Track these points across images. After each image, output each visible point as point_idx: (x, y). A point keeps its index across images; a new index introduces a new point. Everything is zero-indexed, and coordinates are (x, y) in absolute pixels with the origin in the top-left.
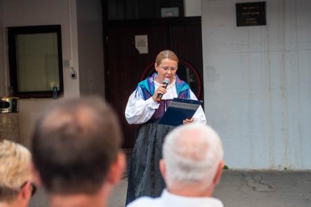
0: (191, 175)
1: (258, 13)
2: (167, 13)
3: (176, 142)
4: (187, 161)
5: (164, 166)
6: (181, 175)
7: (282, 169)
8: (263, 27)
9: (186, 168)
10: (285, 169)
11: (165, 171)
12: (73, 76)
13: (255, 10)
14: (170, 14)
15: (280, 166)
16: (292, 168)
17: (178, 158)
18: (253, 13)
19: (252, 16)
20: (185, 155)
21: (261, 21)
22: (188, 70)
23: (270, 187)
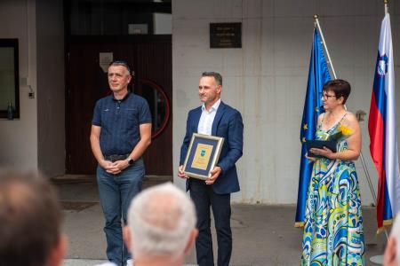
0: (161, 246)
1: (233, 35)
2: (136, 29)
3: (145, 207)
4: (158, 230)
5: (129, 233)
6: (150, 245)
7: (255, 202)
8: (238, 49)
9: (156, 238)
10: (258, 202)
11: (129, 239)
12: (31, 95)
13: (231, 31)
14: (138, 31)
15: (252, 200)
16: (265, 202)
17: (147, 227)
18: (228, 34)
19: (226, 38)
20: (155, 223)
21: (237, 43)
22: (156, 92)
23: (241, 223)
